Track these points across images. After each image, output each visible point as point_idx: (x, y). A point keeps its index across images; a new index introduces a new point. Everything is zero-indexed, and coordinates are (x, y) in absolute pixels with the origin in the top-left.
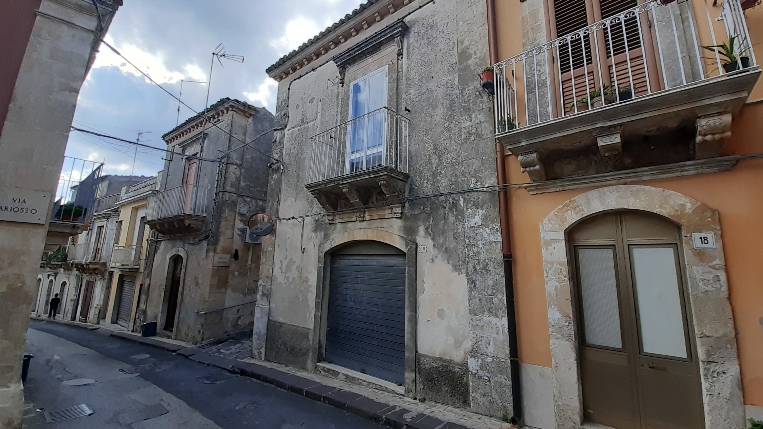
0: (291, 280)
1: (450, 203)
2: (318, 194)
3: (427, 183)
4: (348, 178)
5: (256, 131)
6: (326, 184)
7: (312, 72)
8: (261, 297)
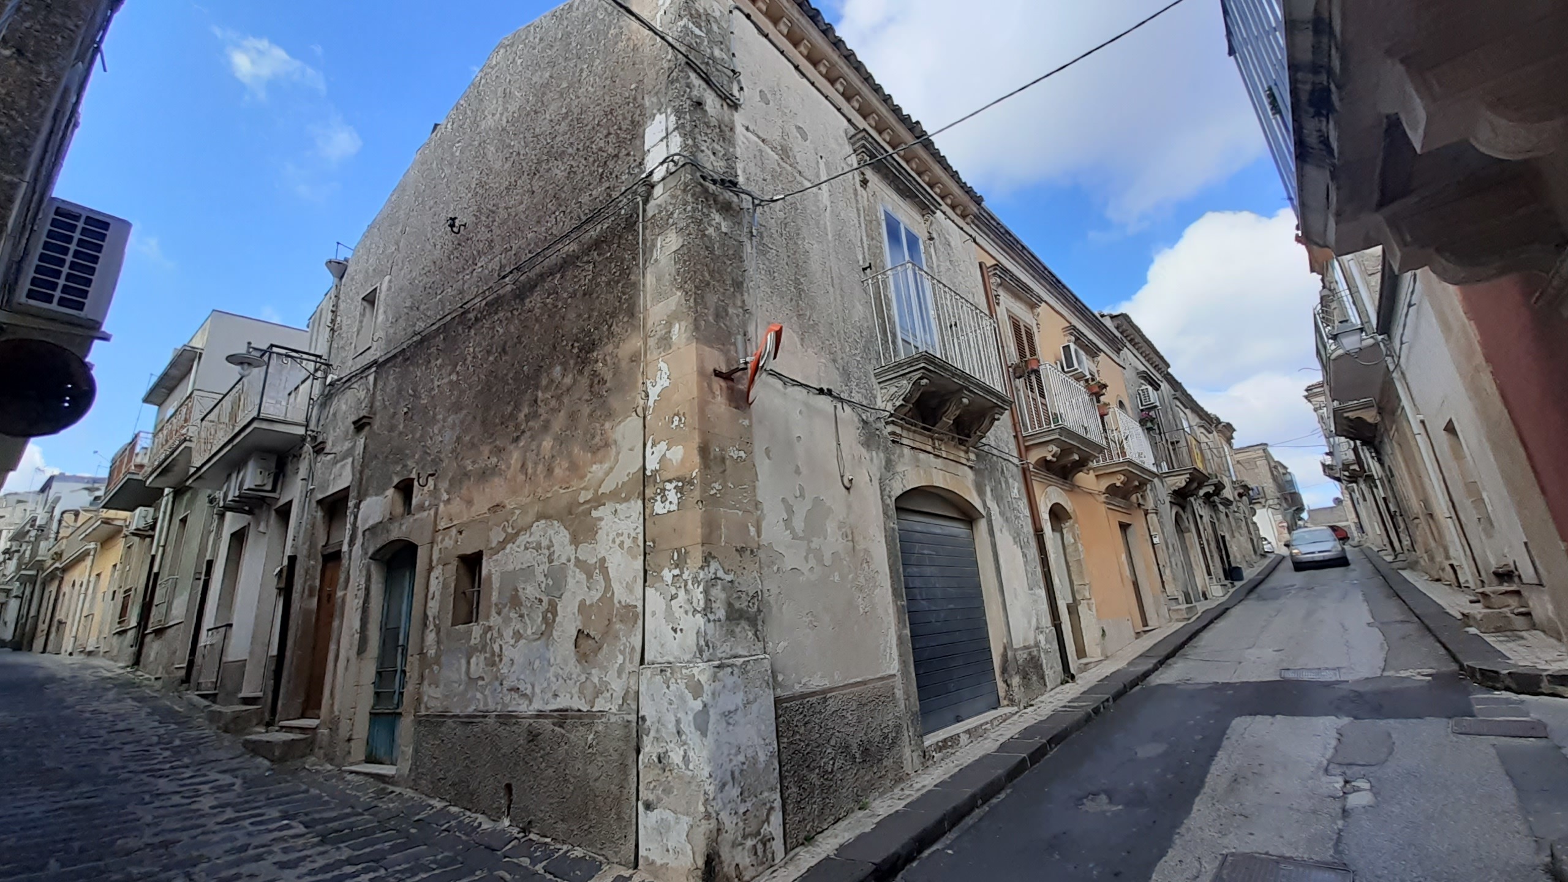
0: (827, 559)
8: (722, 626)
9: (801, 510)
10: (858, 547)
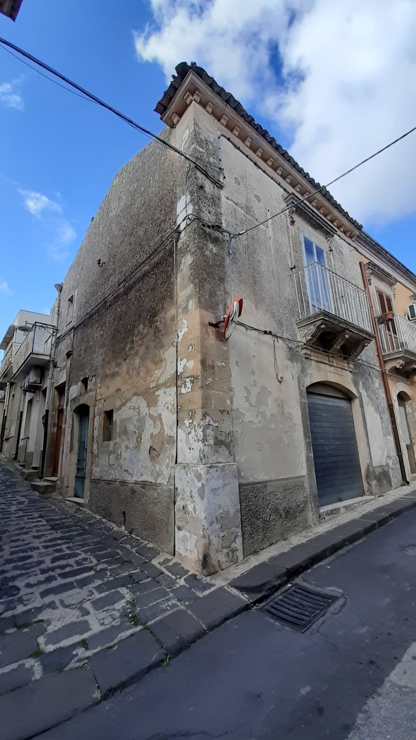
8: (212, 448)
9: (255, 391)
10: (285, 412)
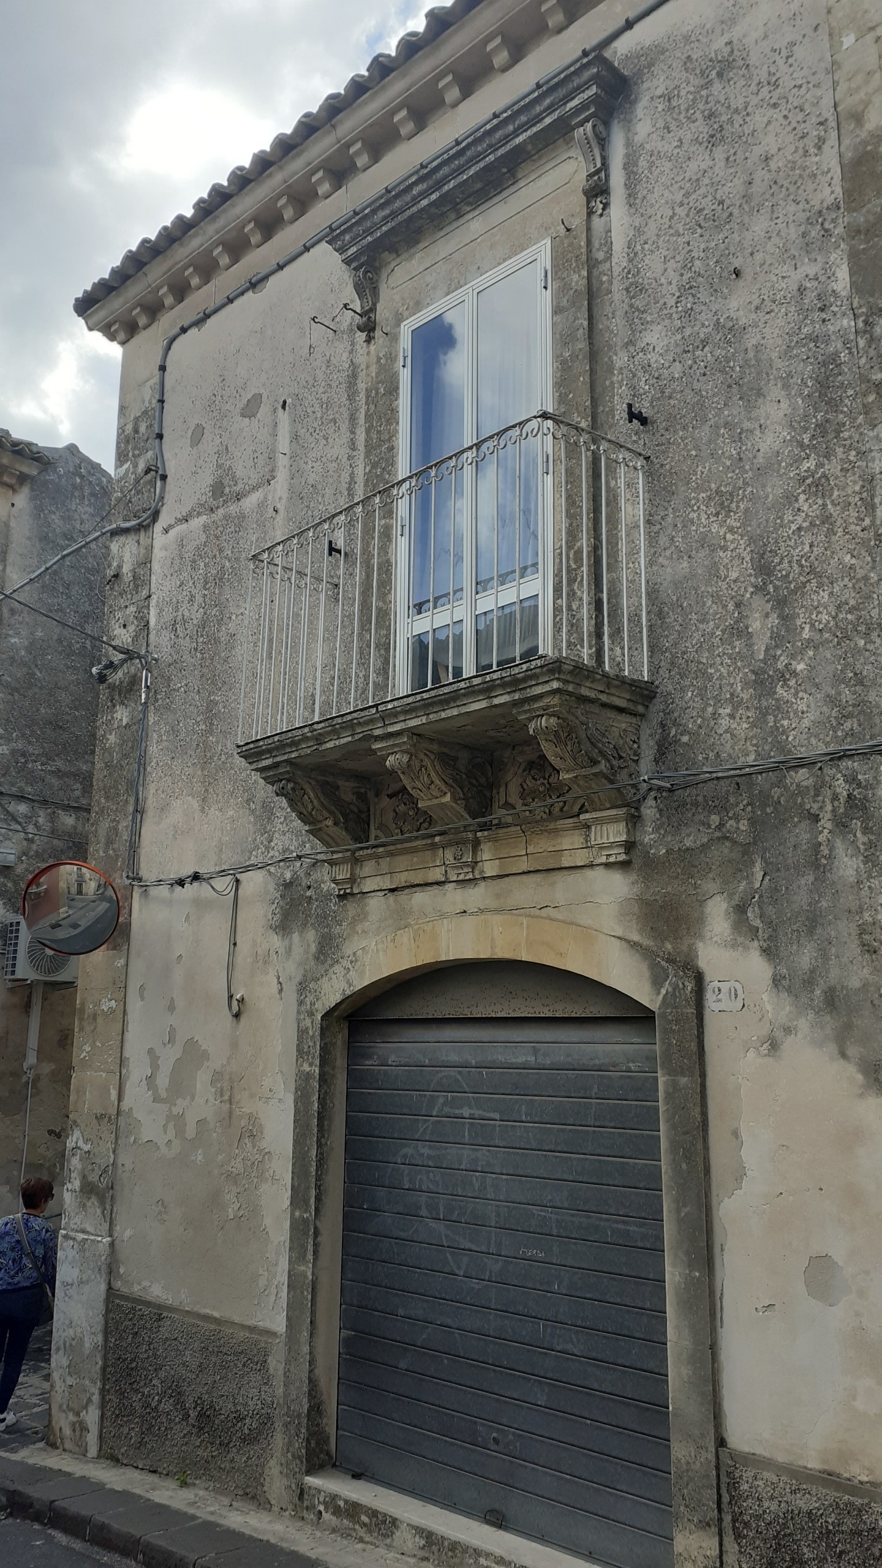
0: (191, 1131)
1: (835, 797)
2: (288, 780)
3: (732, 716)
4: (406, 712)
5: (44, 538)
6: (319, 739)
7: (250, 293)
9: (168, 1061)
10: (237, 1112)
